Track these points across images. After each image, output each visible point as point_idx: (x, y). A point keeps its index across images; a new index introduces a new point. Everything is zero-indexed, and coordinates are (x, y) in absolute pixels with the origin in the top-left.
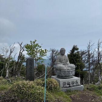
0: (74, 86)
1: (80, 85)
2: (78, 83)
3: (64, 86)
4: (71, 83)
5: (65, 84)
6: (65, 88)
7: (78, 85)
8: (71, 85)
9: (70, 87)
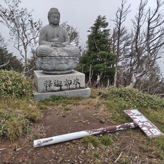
0: (70, 89)
1: (83, 88)
2: (79, 83)
3: (48, 88)
4: (63, 84)
5: (50, 86)
6: (49, 91)
7: (80, 88)
8: (64, 87)
9: (61, 90)
